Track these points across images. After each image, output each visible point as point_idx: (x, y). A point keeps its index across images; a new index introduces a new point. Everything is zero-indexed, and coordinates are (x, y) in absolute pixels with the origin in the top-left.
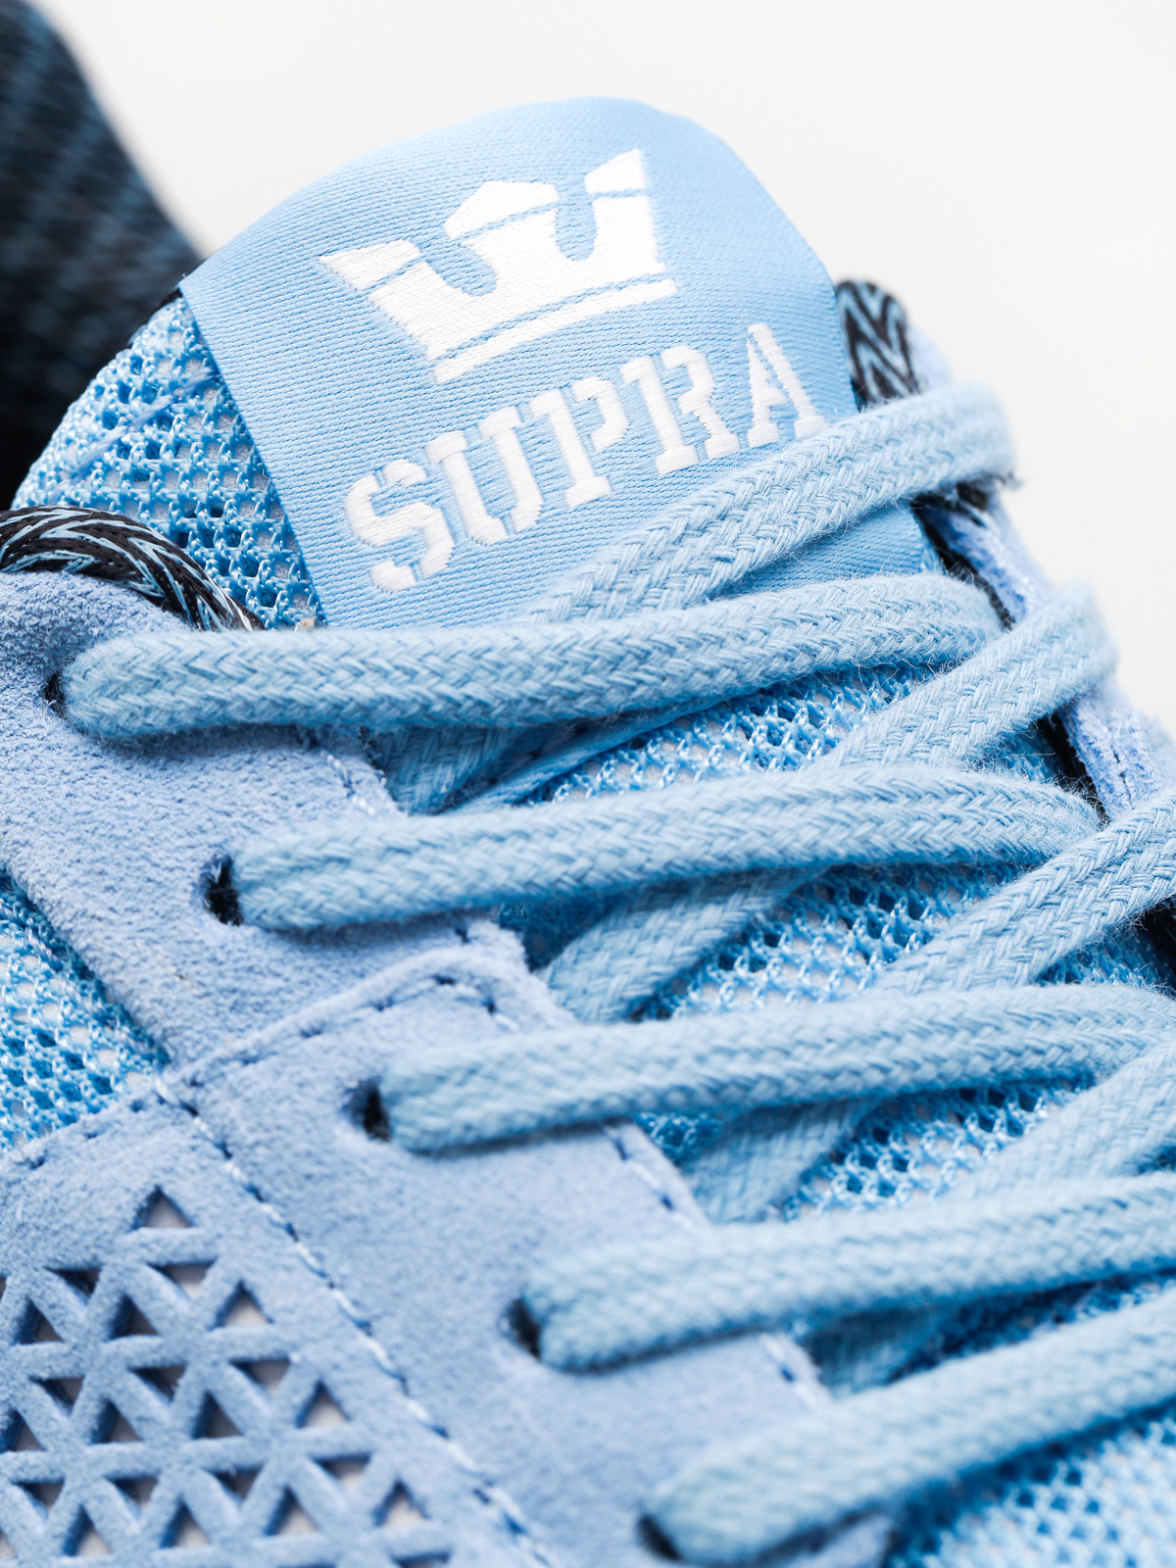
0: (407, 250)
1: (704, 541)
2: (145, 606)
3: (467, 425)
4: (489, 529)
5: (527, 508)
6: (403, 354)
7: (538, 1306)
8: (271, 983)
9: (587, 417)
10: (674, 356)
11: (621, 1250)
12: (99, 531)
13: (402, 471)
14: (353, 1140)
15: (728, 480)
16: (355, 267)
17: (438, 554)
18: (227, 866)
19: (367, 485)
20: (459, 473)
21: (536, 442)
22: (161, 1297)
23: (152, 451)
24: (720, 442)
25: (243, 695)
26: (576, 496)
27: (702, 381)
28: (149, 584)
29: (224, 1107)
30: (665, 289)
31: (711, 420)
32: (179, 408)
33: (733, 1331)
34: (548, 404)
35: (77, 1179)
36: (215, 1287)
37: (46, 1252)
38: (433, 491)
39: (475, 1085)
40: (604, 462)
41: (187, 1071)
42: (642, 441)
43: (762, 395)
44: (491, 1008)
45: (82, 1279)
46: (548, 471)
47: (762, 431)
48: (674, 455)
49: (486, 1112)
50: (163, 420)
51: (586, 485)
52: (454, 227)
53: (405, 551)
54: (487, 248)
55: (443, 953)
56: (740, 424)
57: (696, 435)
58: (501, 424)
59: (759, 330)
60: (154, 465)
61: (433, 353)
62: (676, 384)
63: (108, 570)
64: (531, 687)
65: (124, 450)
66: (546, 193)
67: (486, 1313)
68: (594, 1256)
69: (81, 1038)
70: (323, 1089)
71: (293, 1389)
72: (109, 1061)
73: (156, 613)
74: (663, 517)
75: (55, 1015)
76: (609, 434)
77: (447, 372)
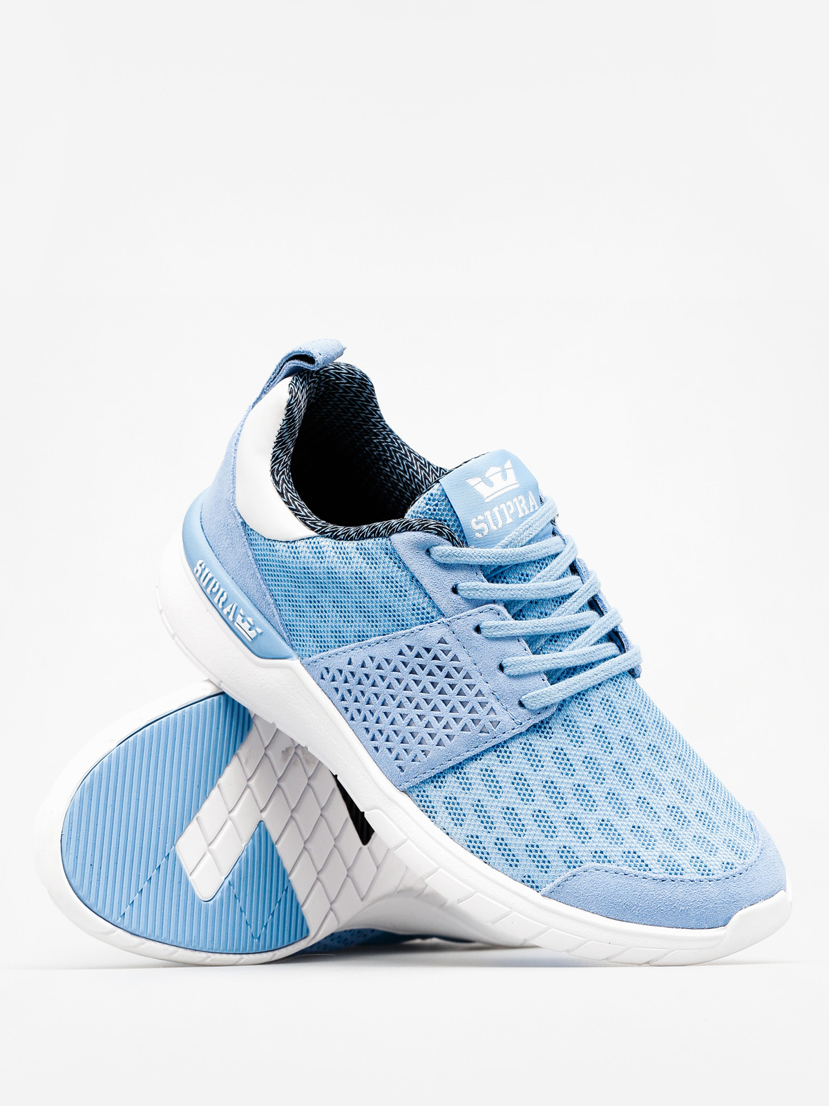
0: (480, 479)
1: (528, 531)
2: (445, 540)
3: (491, 510)
4: (494, 528)
5: (500, 526)
6: (479, 497)
7: (504, 665)
8: (463, 606)
9: (509, 508)
10: (520, 497)
11: (519, 658)
12: (438, 527)
13: (480, 517)
14: (475, 634)
15: (529, 519)
16: (472, 482)
17: (486, 533)
18: (456, 585)
19: (474, 520)
20: (489, 517)
21: (501, 512)
22: (441, 655)
23: (435, 510)
24: (527, 512)
25: (462, 560)
26: (508, 522)
27: (524, 502)
28: (446, 537)
29: (454, 627)
30: (517, 486)
31: (525, 508)
32: (439, 503)
33: (530, 675)
34: (503, 506)
35: (429, 634)
36: (451, 655)
37: (423, 645)
38: (485, 521)
39: (497, 629)
40: (512, 516)
41: (449, 619)
42: (517, 512)
43: (531, 504)
44: (499, 614)
45: (428, 650)
46: (504, 518)
47: (532, 510)
48: (521, 515)
49: (498, 634)
50: (436, 505)
51: (509, 520)
52: (487, 476)
53: (480, 531)
54: (492, 479)
55: (492, 606)
56: (529, 509)
57: (524, 511)
58: (496, 509)
59: (530, 492)
60: (435, 513)
61: (485, 497)
62: (521, 502)
63: (440, 534)
64: (508, 560)
65: (429, 510)
66: (499, 469)
67: (496, 666)
68: (515, 659)
69: (430, 610)
70: (471, 625)
71: (463, 673)
72: (434, 614)
73: (447, 542)
74: (520, 527)
75: (425, 605)
76: (511, 512)
77: (487, 500)
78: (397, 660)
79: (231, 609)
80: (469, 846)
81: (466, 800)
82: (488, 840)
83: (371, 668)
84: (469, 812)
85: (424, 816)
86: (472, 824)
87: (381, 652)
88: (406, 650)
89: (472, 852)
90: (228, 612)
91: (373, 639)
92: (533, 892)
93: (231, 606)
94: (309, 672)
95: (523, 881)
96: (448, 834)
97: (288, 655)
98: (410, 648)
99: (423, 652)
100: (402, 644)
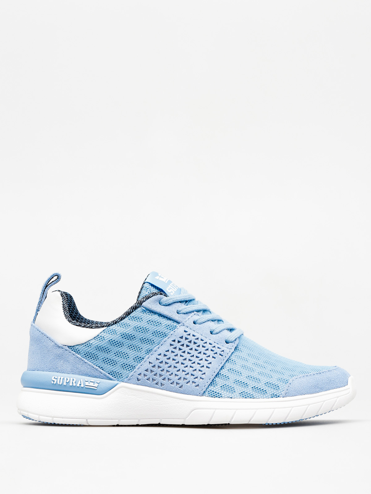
7: (212, 331)
8: (184, 317)
14: (195, 325)
22: (188, 337)
29: (186, 325)
35: (179, 332)
36: (191, 335)
39: (200, 320)
41: (182, 323)
44: (198, 315)
45: (182, 338)
49: (202, 321)
55: (194, 313)
67: (209, 332)
70: (191, 322)
72: (175, 325)
75: (170, 323)
78: (171, 349)
79: (81, 382)
80: (243, 397)
81: (230, 383)
82: (249, 390)
83: (162, 358)
84: (234, 385)
85: (217, 399)
86: (239, 389)
87: (162, 350)
88: (173, 343)
89: (246, 398)
90: (80, 384)
91: (155, 348)
92: (278, 398)
93: (80, 381)
94: (130, 383)
95: (272, 397)
96: (231, 398)
97: (116, 384)
98: (174, 341)
99: (180, 340)
100: (170, 341)
